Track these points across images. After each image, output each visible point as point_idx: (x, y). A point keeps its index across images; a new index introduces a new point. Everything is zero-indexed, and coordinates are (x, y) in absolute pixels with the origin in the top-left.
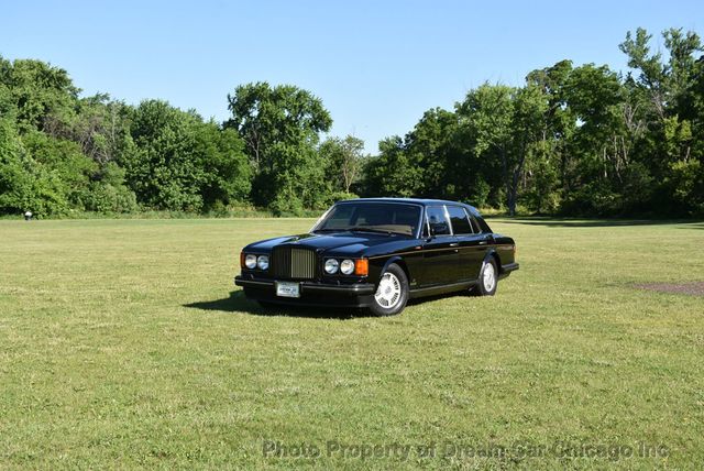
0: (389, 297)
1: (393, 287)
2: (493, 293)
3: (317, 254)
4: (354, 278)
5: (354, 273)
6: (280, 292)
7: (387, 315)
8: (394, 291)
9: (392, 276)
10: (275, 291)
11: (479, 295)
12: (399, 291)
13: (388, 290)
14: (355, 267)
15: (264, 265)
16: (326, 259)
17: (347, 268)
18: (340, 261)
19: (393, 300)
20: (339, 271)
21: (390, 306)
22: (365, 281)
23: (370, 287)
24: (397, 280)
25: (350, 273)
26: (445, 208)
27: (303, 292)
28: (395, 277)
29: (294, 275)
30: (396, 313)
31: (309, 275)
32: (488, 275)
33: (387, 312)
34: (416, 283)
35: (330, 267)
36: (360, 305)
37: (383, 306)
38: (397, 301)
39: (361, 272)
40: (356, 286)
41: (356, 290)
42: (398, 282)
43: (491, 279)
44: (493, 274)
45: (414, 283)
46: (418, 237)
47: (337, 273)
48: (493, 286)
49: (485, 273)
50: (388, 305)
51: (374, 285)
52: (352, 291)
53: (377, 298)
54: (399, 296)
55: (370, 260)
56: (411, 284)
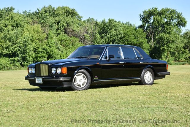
0: (81, 83)
1: (83, 79)
2: (151, 84)
3: (49, 66)
4: (61, 75)
6: (37, 82)
8: (83, 81)
9: (82, 74)
10: (35, 81)
11: (142, 84)
12: (86, 81)
13: (80, 80)
14: (62, 70)
15: (34, 71)
16: (52, 68)
17: (59, 71)
18: (57, 68)
19: (83, 85)
20: (56, 72)
21: (82, 87)
23: (68, 79)
24: (85, 76)
25: (60, 73)
26: (120, 47)
27: (44, 81)
28: (84, 75)
29: (41, 75)
30: (84, 90)
31: (47, 74)
32: (148, 76)
33: (79, 89)
34: (97, 78)
35: (53, 71)
36: (65, 86)
37: (78, 87)
38: (85, 85)
39: (64, 73)
40: (61, 78)
41: (61, 79)
42: (85, 77)
43: (150, 78)
44: (151, 76)
45: (96, 78)
46: (100, 59)
47: (56, 73)
48: (151, 81)
49: (145, 75)
50: (80, 86)
51: (70, 78)
52: (59, 80)
53: (75, 84)
54: (86, 83)
55: (67, 68)
56: (94, 78)
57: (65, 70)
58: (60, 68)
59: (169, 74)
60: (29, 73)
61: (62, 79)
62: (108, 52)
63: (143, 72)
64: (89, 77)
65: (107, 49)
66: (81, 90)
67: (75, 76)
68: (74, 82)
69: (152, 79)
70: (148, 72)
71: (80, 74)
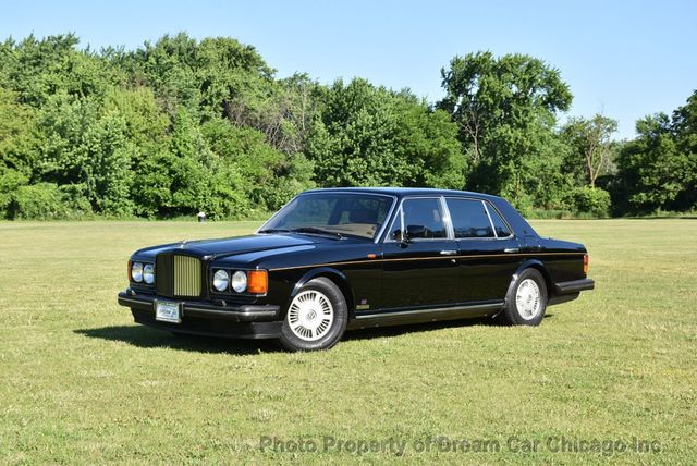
0: (313, 325)
1: (319, 309)
3: (204, 263)
4: (248, 297)
5: (246, 291)
6: (160, 315)
7: (308, 350)
8: (321, 316)
9: (319, 295)
12: (330, 317)
13: (310, 313)
14: (249, 281)
15: (149, 277)
16: (215, 271)
17: (239, 283)
18: (231, 273)
19: (320, 330)
20: (230, 287)
21: (315, 337)
22: (261, 302)
23: (270, 311)
24: (327, 300)
25: (243, 289)
26: (443, 200)
27: (184, 316)
28: (324, 297)
29: (177, 293)
30: (323, 348)
31: (195, 291)
32: (527, 295)
33: (308, 346)
34: (368, 307)
35: (219, 282)
36: (258, 336)
37: (302, 337)
38: (326, 331)
39: (257, 289)
40: (247, 309)
41: (247, 314)
42: (329, 304)
43: (532, 302)
44: (537, 295)
45: (364, 305)
46: (376, 242)
47: (227, 289)
48: (536, 312)
49: (518, 293)
50: (311, 336)
51: (277, 308)
52: (239, 316)
53: (293, 327)
54: (330, 324)
55: (269, 273)
56: (358, 307)
57: (261, 282)
58: (246, 272)
59: (590, 286)
60: (132, 280)
61: (248, 312)
62: (402, 214)
63: (513, 283)
64: (341, 303)
65: (401, 207)
66: (315, 349)
67: (295, 301)
68: (290, 321)
69: (539, 304)
70: (529, 281)
71: (309, 292)
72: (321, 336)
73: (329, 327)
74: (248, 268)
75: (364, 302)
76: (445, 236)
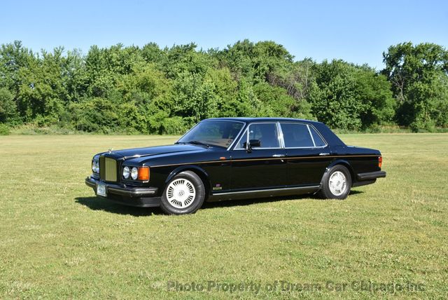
0: (182, 199)
1: (186, 190)
2: (343, 197)
3: (118, 162)
4: (138, 183)
5: (137, 179)
6: (99, 192)
7: (177, 214)
8: (187, 193)
9: (186, 181)
12: (194, 195)
13: (181, 192)
14: (139, 175)
15: (98, 169)
16: (124, 167)
17: (134, 175)
18: (131, 168)
19: (187, 202)
21: (184, 206)
22: (146, 186)
23: (151, 191)
26: (278, 125)
27: (108, 192)
28: (190, 183)
29: (106, 179)
30: (188, 213)
31: (114, 179)
32: (337, 181)
33: (178, 212)
34: (221, 188)
35: (126, 173)
36: (145, 206)
37: (175, 206)
38: (191, 203)
39: (143, 178)
40: (137, 190)
41: (137, 193)
42: (193, 186)
43: (341, 185)
44: (344, 181)
45: (218, 187)
46: (228, 149)
47: (129, 178)
48: (344, 191)
49: (330, 180)
50: (181, 206)
51: (156, 189)
52: (132, 194)
53: (170, 200)
54: (194, 198)
55: (151, 168)
56: (214, 189)
57: (146, 174)
58: (137, 168)
59: (383, 175)
60: (93, 171)
62: (248, 133)
63: (325, 174)
64: (201, 186)
65: (248, 128)
66: (182, 214)
67: (171, 185)
68: (167, 197)
69: (345, 186)
70: (338, 172)
71: (180, 179)
72: (187, 205)
73: (192, 201)
74: (139, 165)
75: (218, 185)
76: (278, 146)
